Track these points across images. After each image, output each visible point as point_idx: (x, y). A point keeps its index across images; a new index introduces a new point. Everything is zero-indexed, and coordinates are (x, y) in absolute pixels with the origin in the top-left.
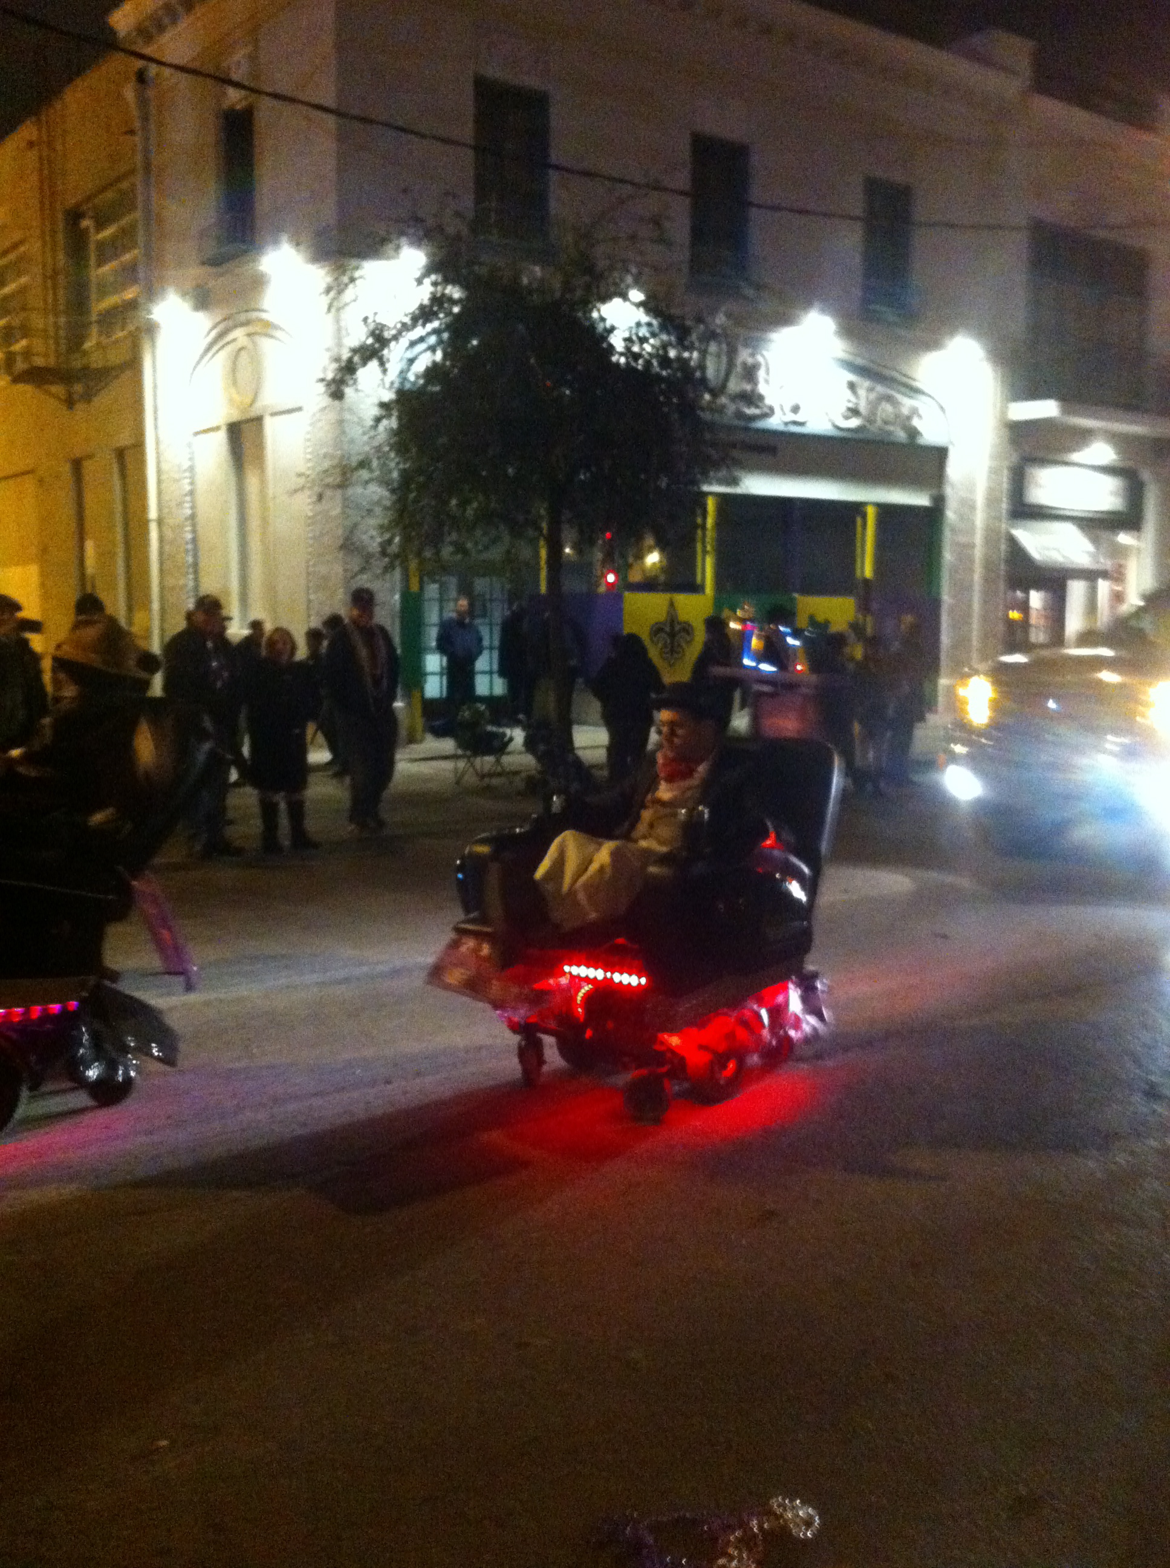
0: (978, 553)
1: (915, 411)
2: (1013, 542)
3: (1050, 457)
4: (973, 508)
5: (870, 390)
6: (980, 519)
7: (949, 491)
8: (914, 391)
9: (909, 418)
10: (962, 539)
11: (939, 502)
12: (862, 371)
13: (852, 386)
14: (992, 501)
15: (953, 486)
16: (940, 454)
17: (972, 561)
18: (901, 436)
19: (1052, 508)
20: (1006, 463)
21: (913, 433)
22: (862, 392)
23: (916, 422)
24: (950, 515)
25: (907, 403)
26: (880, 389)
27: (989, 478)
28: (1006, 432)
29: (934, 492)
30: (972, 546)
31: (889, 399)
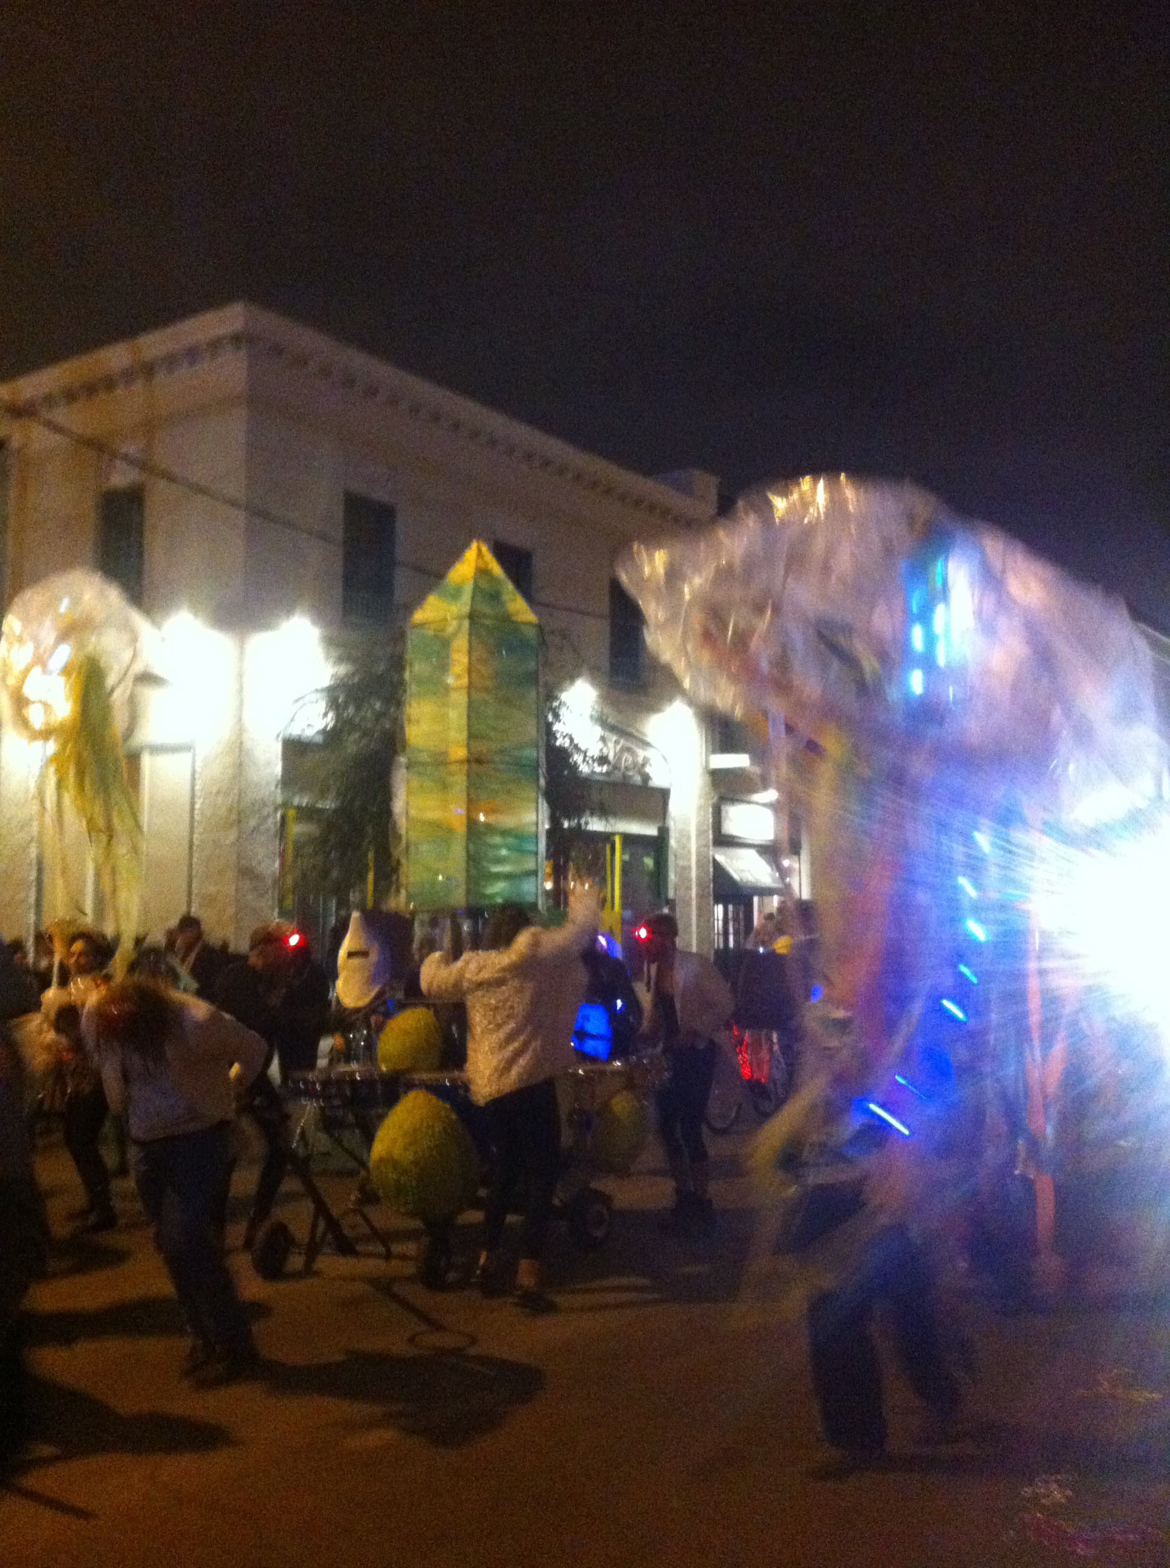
0: (694, 874)
1: (646, 761)
2: (717, 865)
3: (737, 797)
4: (689, 838)
5: (617, 742)
6: (693, 846)
7: (671, 824)
8: (646, 744)
9: (643, 765)
10: (681, 863)
11: (664, 832)
12: (613, 729)
13: (603, 739)
14: (700, 833)
15: (673, 819)
16: (664, 795)
17: (690, 880)
18: (638, 779)
19: (740, 838)
20: (710, 802)
21: (646, 778)
22: (611, 745)
23: (648, 769)
24: (673, 843)
25: (641, 754)
26: (622, 742)
27: (699, 813)
28: (708, 779)
29: (660, 824)
30: (690, 868)
31: (629, 750)
